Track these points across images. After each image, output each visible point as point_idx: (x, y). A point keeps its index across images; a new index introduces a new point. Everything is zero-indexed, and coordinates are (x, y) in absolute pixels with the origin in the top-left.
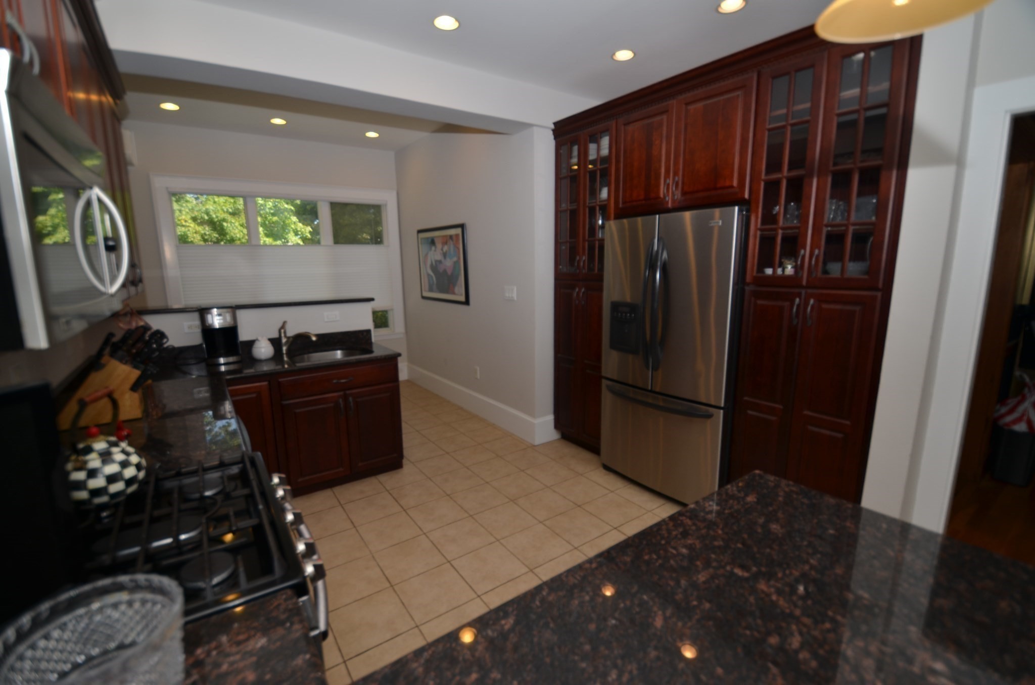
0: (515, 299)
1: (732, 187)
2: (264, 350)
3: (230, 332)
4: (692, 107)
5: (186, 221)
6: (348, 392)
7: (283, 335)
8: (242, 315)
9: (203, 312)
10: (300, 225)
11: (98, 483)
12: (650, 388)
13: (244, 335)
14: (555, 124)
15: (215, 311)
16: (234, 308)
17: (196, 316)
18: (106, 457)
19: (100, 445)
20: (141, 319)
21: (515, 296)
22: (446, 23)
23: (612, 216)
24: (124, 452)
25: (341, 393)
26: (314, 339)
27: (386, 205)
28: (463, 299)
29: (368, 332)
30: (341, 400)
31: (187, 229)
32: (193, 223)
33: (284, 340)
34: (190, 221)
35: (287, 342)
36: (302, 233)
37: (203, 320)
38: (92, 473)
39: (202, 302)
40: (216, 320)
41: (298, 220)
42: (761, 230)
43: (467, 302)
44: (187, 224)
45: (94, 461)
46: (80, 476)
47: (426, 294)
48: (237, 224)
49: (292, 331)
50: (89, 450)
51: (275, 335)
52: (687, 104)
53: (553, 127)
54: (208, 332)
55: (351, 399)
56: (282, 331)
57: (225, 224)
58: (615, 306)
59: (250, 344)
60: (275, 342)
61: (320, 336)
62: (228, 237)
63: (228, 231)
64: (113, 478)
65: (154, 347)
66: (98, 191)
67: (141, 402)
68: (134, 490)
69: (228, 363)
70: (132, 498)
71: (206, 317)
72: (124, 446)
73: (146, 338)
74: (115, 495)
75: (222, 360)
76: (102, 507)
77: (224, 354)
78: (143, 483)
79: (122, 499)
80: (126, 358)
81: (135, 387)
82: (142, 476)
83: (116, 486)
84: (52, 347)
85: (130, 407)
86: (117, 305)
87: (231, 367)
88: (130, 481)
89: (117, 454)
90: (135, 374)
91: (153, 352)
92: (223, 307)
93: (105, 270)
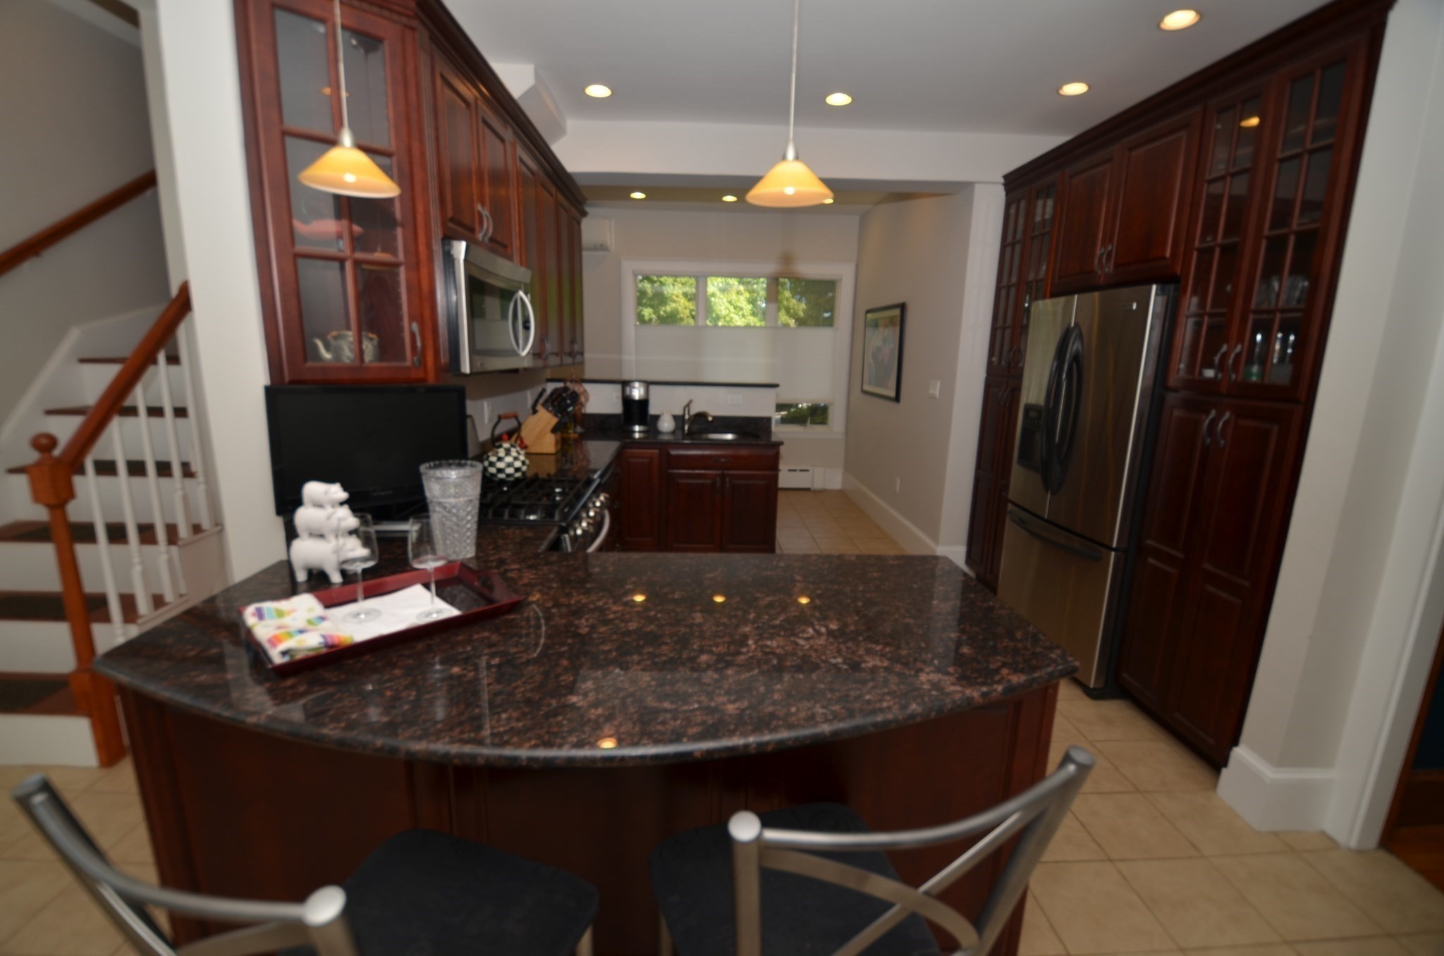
0: (938, 396)
1: (1164, 258)
2: (666, 425)
3: (644, 403)
4: (1134, 153)
5: (677, 297)
6: (726, 472)
7: (687, 412)
8: (653, 388)
9: (625, 384)
10: (794, 301)
11: (501, 465)
12: (1046, 517)
13: (653, 410)
14: (1005, 177)
15: (637, 384)
16: (648, 384)
17: (618, 387)
18: (508, 452)
19: (506, 445)
20: (582, 386)
21: (937, 392)
22: (839, 99)
23: (1048, 294)
24: (518, 452)
25: (720, 472)
26: (710, 419)
27: (840, 280)
28: (892, 394)
29: (769, 420)
30: (718, 479)
31: (678, 305)
32: (684, 298)
33: (687, 417)
34: (681, 296)
35: (689, 419)
36: (794, 311)
37: (623, 391)
38: (500, 459)
39: (626, 377)
40: (637, 393)
41: (791, 295)
42: (1211, 315)
43: (897, 399)
44: (678, 299)
45: (501, 453)
46: (493, 459)
47: (866, 388)
48: (725, 300)
49: (695, 410)
50: (500, 446)
51: (679, 412)
52: (1131, 149)
53: (1002, 180)
54: (627, 401)
55: (727, 479)
56: (687, 409)
57: (713, 299)
58: (1029, 408)
59: (656, 418)
60: (678, 419)
61: (717, 419)
62: (714, 315)
63: (715, 308)
64: (509, 465)
65: (568, 402)
66: (521, 293)
67: (557, 443)
68: (518, 475)
69: (640, 432)
70: (517, 480)
71: (628, 389)
72: (518, 449)
73: (564, 395)
74: (508, 475)
75: (637, 428)
76: (502, 482)
77: (639, 424)
78: (524, 473)
79: (511, 479)
80: (551, 408)
81: (554, 430)
82: (524, 468)
83: (510, 471)
84: (472, 374)
85: (548, 444)
86: (526, 364)
87: (642, 435)
88: (517, 470)
89: (514, 453)
90: (554, 421)
91: (569, 406)
92: (640, 381)
93: (521, 342)
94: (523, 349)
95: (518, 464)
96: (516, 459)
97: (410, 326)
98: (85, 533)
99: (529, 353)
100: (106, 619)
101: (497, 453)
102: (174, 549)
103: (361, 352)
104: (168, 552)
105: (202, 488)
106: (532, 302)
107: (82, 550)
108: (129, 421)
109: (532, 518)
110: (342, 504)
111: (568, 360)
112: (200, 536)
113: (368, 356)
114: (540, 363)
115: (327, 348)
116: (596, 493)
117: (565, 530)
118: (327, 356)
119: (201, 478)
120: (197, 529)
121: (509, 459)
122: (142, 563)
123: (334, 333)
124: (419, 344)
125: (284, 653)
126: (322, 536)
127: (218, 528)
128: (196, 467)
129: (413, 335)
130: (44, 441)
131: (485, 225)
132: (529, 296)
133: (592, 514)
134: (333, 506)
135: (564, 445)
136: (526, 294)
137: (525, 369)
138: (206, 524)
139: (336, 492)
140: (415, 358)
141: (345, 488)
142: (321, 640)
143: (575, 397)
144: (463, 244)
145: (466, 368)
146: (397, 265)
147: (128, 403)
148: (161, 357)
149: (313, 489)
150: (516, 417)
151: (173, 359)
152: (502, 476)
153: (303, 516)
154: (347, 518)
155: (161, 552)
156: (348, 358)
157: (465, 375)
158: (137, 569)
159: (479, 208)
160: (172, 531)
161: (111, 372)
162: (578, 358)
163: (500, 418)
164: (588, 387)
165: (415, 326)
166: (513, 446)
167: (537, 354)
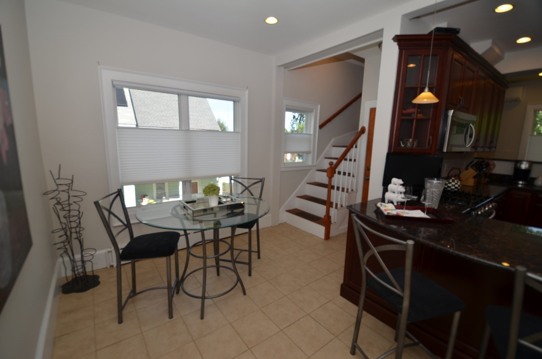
2: (540, 182)
3: (527, 172)
8: (534, 165)
9: (518, 162)
11: (450, 185)
13: (532, 175)
15: (525, 163)
16: (531, 163)
17: (513, 163)
18: (453, 181)
19: (453, 178)
20: (493, 161)
24: (457, 181)
37: (516, 165)
38: (450, 183)
39: (519, 158)
40: (524, 166)
45: (451, 181)
50: (451, 179)
54: (517, 170)
59: (534, 179)
64: (453, 185)
65: (484, 166)
66: (471, 125)
67: (475, 182)
68: (456, 190)
69: (522, 184)
70: (455, 191)
71: (519, 164)
72: (458, 180)
73: (482, 164)
74: (452, 189)
75: (521, 182)
76: (449, 191)
77: (522, 180)
78: (458, 189)
79: (453, 191)
80: (475, 168)
81: (474, 177)
82: (459, 188)
83: (453, 187)
84: (447, 152)
85: (471, 182)
86: (468, 150)
87: (523, 186)
88: (456, 188)
89: (456, 181)
90: (475, 173)
91: (484, 168)
92: (527, 161)
93: (467, 142)
94: (468, 145)
95: (457, 186)
96: (456, 184)
97: (429, 137)
98: (333, 187)
99: (469, 146)
100: (332, 207)
101: (449, 181)
102: (347, 194)
103: (413, 144)
104: (346, 194)
105: (355, 180)
106: (475, 128)
107: (332, 191)
108: (345, 161)
109: (460, 203)
110: (401, 185)
111: (487, 150)
112: (353, 192)
113: (415, 146)
114: (473, 150)
115: (403, 144)
116: (490, 202)
117: (474, 210)
118: (403, 146)
119: (356, 177)
120: (352, 190)
121: (453, 183)
122: (341, 195)
123: (405, 139)
124: (431, 142)
125: (388, 213)
126: (394, 192)
127: (356, 191)
128: (355, 175)
129: (429, 140)
130: (331, 163)
131: (461, 102)
132: (474, 125)
133: (487, 209)
134: (399, 185)
135: (478, 184)
136: (473, 125)
137: (466, 152)
138: (354, 190)
139: (401, 181)
140: (429, 147)
141: (403, 181)
142: (396, 213)
143: (488, 165)
144: (453, 111)
145: (445, 150)
146: (429, 119)
147: (346, 158)
148: (354, 146)
149: (394, 180)
150: (459, 169)
151: (356, 147)
152: (449, 189)
153: (390, 187)
154: (402, 189)
155: (345, 194)
156: (409, 146)
157: (444, 153)
158: (340, 196)
159: (460, 97)
160: (348, 189)
161: (344, 149)
162: (493, 149)
163: (453, 169)
164: (496, 162)
165: (431, 137)
166: (456, 179)
167: (474, 146)
